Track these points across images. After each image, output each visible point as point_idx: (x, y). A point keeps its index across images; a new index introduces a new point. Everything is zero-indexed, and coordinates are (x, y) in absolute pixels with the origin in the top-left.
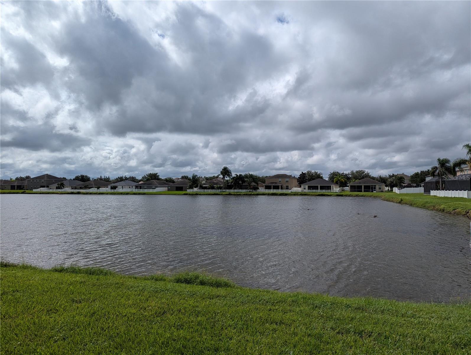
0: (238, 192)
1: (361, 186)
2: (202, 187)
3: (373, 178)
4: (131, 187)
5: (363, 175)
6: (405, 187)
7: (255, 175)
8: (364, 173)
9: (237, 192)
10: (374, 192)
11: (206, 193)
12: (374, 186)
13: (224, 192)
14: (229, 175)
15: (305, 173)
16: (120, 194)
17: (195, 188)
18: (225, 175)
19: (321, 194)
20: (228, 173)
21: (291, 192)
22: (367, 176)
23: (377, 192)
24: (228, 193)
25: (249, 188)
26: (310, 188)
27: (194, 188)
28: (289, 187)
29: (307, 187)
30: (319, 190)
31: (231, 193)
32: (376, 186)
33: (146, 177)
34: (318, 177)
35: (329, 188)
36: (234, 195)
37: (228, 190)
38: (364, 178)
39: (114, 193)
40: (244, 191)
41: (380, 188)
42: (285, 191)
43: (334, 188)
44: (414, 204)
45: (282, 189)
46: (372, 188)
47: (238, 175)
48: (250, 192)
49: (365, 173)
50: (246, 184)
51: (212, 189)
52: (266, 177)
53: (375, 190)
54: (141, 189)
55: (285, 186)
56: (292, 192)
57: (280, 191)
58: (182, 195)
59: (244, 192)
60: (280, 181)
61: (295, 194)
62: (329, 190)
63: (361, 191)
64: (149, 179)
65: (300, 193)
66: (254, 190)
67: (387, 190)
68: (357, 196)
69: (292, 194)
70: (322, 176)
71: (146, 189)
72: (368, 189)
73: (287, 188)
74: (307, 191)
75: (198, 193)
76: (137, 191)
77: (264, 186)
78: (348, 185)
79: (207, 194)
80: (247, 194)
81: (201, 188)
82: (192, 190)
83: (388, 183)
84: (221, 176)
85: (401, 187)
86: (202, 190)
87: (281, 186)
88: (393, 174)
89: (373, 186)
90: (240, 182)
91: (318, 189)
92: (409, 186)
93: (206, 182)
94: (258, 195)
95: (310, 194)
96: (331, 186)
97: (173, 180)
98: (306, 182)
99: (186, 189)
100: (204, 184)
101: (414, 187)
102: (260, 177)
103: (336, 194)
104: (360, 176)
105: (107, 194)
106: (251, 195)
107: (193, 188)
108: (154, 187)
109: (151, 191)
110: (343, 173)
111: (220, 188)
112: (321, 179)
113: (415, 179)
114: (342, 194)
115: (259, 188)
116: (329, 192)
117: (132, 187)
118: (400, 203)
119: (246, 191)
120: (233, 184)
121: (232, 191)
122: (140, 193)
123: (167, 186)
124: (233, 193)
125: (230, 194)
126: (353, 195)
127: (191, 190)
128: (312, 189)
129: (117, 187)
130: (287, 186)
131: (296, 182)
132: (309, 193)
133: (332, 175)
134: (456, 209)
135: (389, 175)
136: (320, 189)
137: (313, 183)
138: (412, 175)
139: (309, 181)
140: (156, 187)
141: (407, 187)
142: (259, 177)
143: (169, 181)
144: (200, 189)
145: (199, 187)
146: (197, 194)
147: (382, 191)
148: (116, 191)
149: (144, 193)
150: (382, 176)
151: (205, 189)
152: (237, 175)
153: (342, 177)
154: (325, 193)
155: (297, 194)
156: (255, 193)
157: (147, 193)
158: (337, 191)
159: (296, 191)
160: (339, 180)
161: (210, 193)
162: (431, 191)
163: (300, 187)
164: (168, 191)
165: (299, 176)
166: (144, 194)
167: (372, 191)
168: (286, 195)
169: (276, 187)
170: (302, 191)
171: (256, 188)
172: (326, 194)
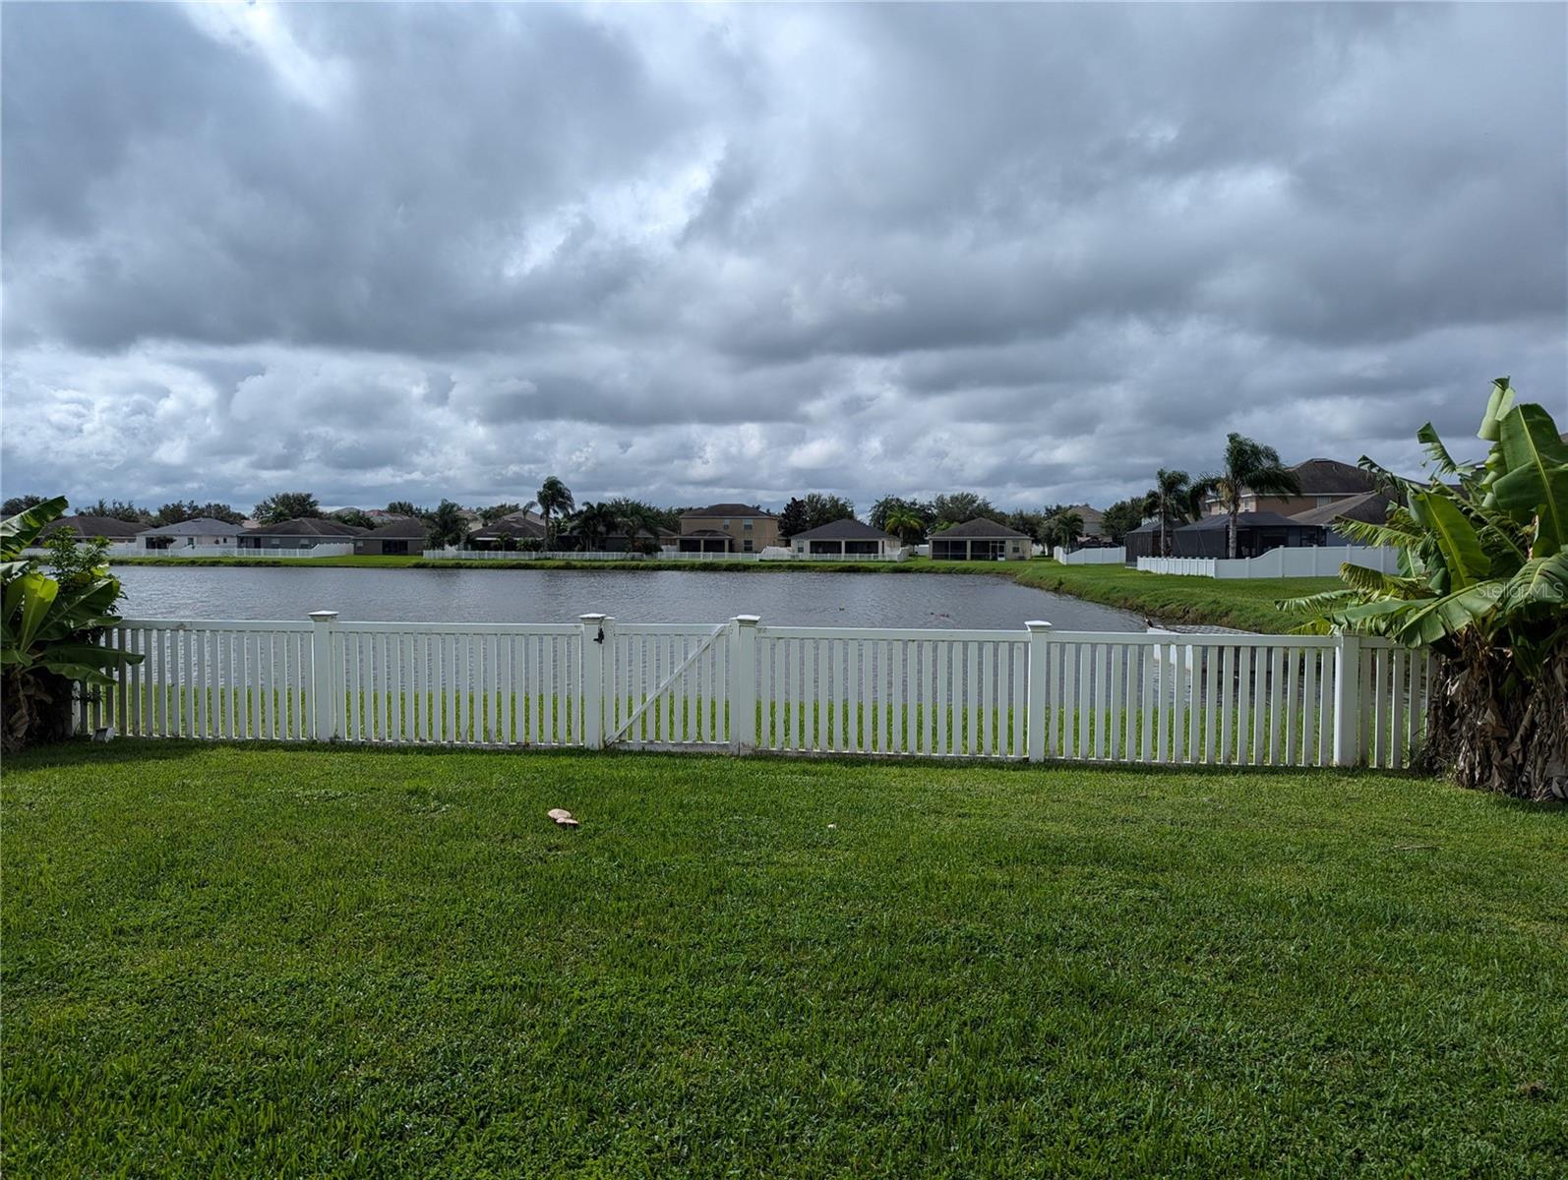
0: (595, 561)
1: (964, 543)
2: (473, 544)
3: (1001, 518)
4: (221, 540)
5: (970, 508)
6: (1082, 546)
7: (648, 505)
8: (974, 502)
9: (590, 560)
10: (999, 559)
11: (490, 563)
12: (1001, 542)
13: (549, 559)
14: (562, 506)
15: (802, 501)
16: (187, 566)
17: (451, 545)
18: (552, 505)
19: (850, 567)
20: (562, 497)
21: (761, 560)
22: (984, 511)
23: (1007, 560)
24: (562, 563)
25: (630, 546)
26: (816, 547)
27: (447, 546)
28: (754, 545)
29: (807, 545)
30: (843, 554)
31: (573, 563)
32: (1004, 542)
33: (269, 508)
34: (838, 512)
35: (871, 548)
36: (583, 568)
37: (561, 553)
38: (974, 518)
39: (164, 561)
40: (613, 557)
41: (1016, 550)
42: (740, 557)
43: (887, 548)
44: (1086, 595)
45: (731, 550)
46: (994, 548)
47: (595, 506)
48: (633, 559)
49: (978, 502)
50: (619, 534)
51: (506, 550)
52: (681, 511)
53: (1002, 556)
54: (262, 550)
55: (740, 541)
56: (764, 561)
57: (726, 558)
58: (409, 567)
59: (615, 558)
60: (726, 527)
61: (774, 567)
62: (870, 553)
63: (964, 558)
64: (281, 514)
65: (787, 563)
66: (646, 554)
67: (1039, 554)
68: (950, 572)
69: (764, 568)
70: (852, 511)
71: (280, 550)
72: (985, 550)
73: (748, 549)
74: (806, 556)
75: (462, 562)
76: (247, 554)
77: (675, 539)
78: (927, 538)
79: (491, 567)
80: (623, 568)
81: (469, 546)
82: (441, 551)
83: (1041, 532)
84: (538, 509)
85: (1074, 545)
86: (475, 554)
87: (730, 542)
88: (1059, 507)
89: (996, 542)
90: (601, 528)
91: (840, 552)
92: (1095, 543)
93: (483, 525)
94: (659, 568)
95: (816, 567)
96: (877, 542)
97: (368, 519)
98: (805, 530)
99: (418, 549)
100: (479, 533)
101: (1106, 545)
102: (663, 510)
103: (892, 565)
104: (964, 510)
105: (140, 564)
106: (637, 568)
107: (443, 546)
108: (306, 542)
109: (298, 554)
110: (914, 504)
111: (535, 546)
112: (851, 522)
113: (1116, 521)
114: (908, 564)
115: (663, 547)
116: (872, 559)
117: (225, 541)
118: (1056, 592)
119: (619, 558)
120: (579, 533)
121: (574, 556)
122: (261, 562)
123: (352, 537)
124: (579, 564)
125: (569, 567)
126: (939, 569)
127: (437, 551)
128: (824, 552)
129: (172, 541)
130: (746, 542)
131: (773, 530)
132: (815, 564)
133: (881, 508)
134: (1166, 605)
135: (1047, 509)
136: (846, 552)
137: (825, 534)
138: (1108, 510)
139: (814, 526)
140: (314, 542)
141: (1087, 547)
142: (659, 513)
143: (352, 525)
144: (466, 549)
145: (462, 544)
146: (458, 567)
147: (1022, 558)
148: (170, 555)
149: (274, 562)
150: (1025, 513)
151: (484, 550)
152: (592, 507)
153: (912, 513)
154: (860, 564)
155: (780, 565)
156: (651, 563)
157: (287, 563)
158: (896, 559)
159: (775, 558)
160: (902, 523)
161: (502, 563)
162: (1139, 558)
163: (788, 544)
164: (355, 554)
165: (784, 512)
166: (275, 564)
167: (995, 559)
168: (745, 568)
169: (715, 546)
170: (793, 557)
171: (651, 549)
172: (863, 567)
